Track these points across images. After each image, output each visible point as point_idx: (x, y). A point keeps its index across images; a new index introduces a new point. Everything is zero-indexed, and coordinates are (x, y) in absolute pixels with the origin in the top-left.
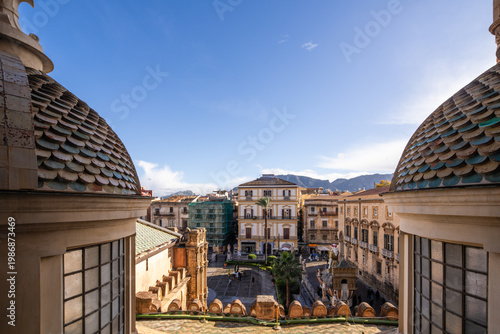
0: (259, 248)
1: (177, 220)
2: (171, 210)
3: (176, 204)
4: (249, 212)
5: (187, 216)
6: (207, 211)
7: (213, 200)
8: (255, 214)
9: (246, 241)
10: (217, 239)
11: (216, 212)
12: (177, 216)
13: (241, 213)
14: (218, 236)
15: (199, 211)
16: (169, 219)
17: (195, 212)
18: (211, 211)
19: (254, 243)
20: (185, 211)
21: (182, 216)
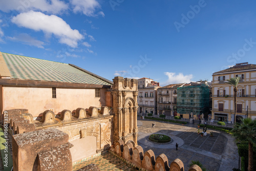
0: (231, 119)
1: (170, 98)
2: (168, 92)
3: (170, 89)
4: (221, 91)
5: (176, 96)
6: (189, 92)
7: (194, 85)
8: (227, 93)
9: (219, 113)
10: (195, 110)
11: (195, 93)
12: (170, 96)
13: (215, 93)
14: (196, 108)
15: (183, 92)
16: (166, 97)
17: (181, 93)
18: (192, 92)
19: (227, 115)
20: (175, 93)
21: (173, 95)
